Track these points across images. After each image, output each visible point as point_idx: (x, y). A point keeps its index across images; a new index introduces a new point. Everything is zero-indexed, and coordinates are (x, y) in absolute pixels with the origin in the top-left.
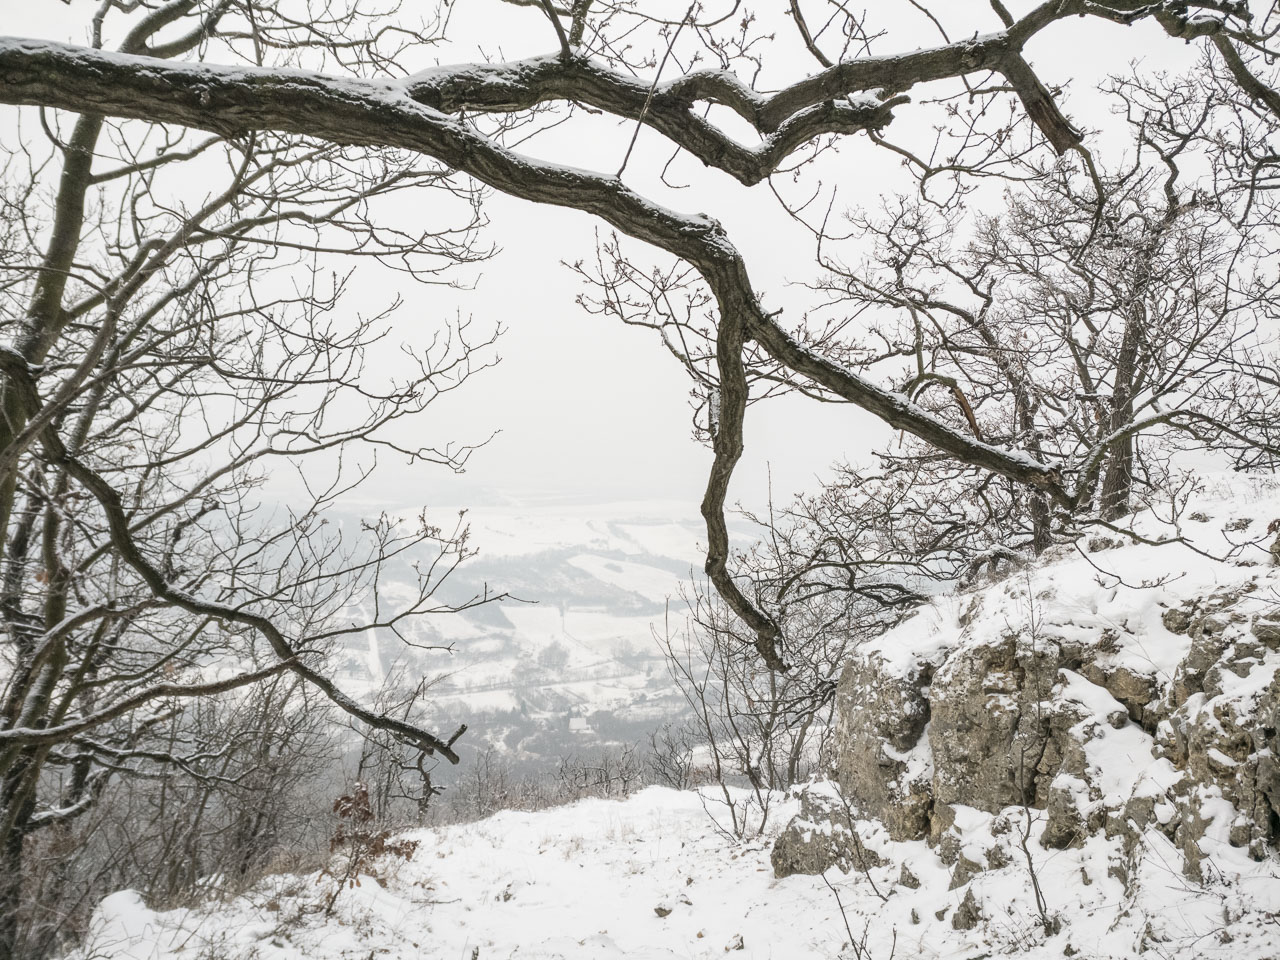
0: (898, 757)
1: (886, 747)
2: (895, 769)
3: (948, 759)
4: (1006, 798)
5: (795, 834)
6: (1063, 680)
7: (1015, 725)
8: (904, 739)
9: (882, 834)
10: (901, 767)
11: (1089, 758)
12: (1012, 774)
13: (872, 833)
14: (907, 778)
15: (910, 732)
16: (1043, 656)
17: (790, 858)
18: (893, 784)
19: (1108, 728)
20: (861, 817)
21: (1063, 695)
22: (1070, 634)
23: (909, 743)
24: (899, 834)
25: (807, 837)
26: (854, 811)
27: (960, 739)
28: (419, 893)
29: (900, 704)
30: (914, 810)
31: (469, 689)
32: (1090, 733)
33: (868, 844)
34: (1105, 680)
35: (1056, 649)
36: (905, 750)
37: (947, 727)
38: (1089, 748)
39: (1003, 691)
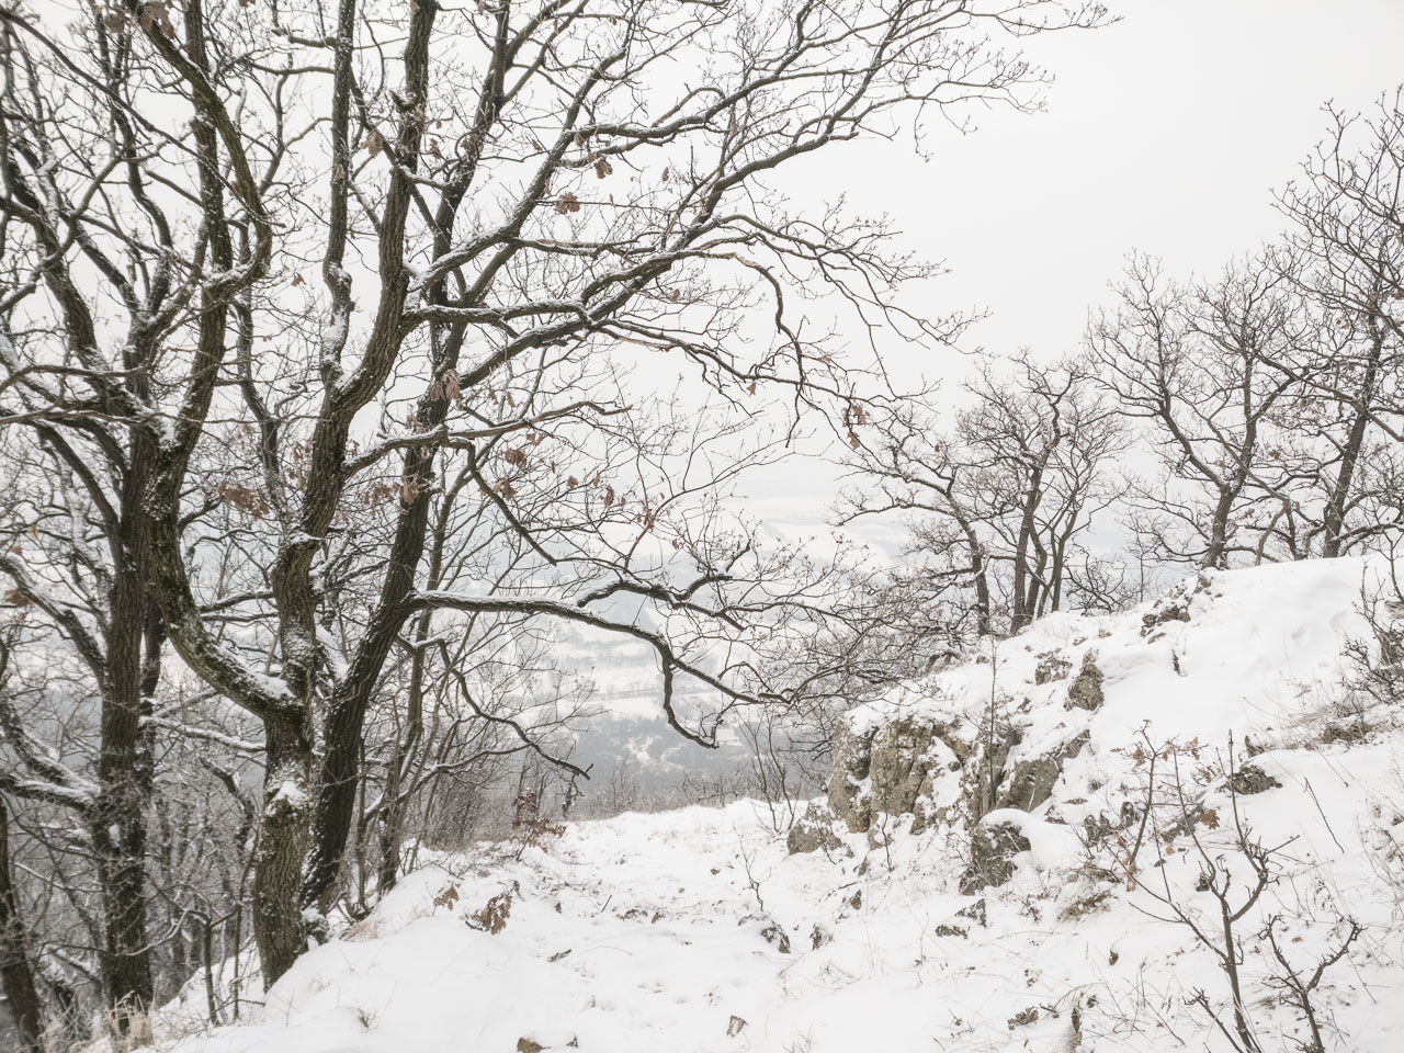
0: (856, 783)
1: (849, 777)
2: (853, 790)
3: (878, 786)
4: (904, 808)
5: (800, 828)
6: (933, 743)
7: (911, 766)
8: (860, 772)
9: (846, 829)
10: (857, 788)
11: (935, 787)
12: (907, 794)
13: (840, 828)
14: (860, 796)
15: (863, 768)
16: (924, 729)
17: (798, 842)
18: (852, 799)
19: (948, 771)
20: (836, 818)
21: (932, 750)
22: (939, 717)
23: (863, 774)
24: (854, 828)
25: (806, 831)
26: (833, 815)
27: (884, 774)
28: (569, 859)
29: (858, 751)
30: (861, 814)
31: (611, 695)
32: (937, 774)
33: (837, 835)
34: (952, 744)
35: (931, 725)
36: (861, 779)
37: (878, 767)
38: (935, 781)
39: (906, 747)
